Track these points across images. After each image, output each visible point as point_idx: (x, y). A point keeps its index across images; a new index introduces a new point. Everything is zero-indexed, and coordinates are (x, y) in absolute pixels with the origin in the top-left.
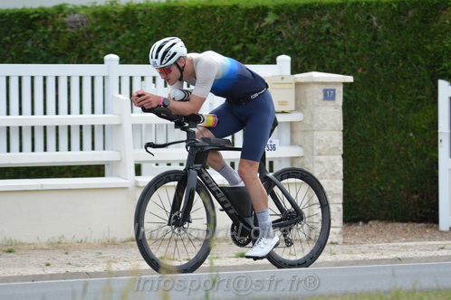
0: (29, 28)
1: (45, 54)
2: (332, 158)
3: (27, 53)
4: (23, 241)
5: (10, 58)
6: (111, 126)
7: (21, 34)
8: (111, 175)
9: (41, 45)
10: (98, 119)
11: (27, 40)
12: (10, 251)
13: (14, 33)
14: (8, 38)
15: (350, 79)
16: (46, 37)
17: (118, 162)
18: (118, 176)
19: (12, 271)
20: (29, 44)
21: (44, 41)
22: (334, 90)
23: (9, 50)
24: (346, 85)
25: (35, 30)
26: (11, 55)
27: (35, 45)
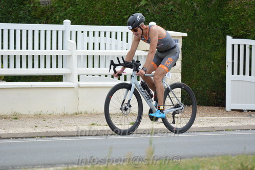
0: (21, 4)
1: (29, 17)
2: (176, 74)
3: (21, 17)
4: (22, 113)
6: (66, 56)
7: (17, 8)
8: (66, 81)
9: (27, 13)
10: (60, 52)
11: (20, 10)
12: (16, 119)
13: (14, 6)
14: (11, 9)
15: (185, 35)
16: (30, 9)
17: (69, 74)
18: (69, 81)
19: (18, 130)
20: (22, 13)
21: (29, 11)
22: (178, 40)
23: (11, 15)
24: (183, 38)
25: (25, 6)
27: (24, 13)
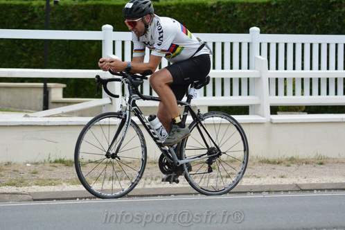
0: (329, 9)
1: (339, 27)
3: (328, 26)
4: (329, 156)
5: (315, 30)
7: (323, 14)
9: (337, 21)
11: (328, 17)
12: (321, 164)
13: (319, 12)
14: (315, 16)
16: (341, 15)
19: (325, 179)
20: (329, 20)
21: (339, 17)
23: (315, 23)
25: (333, 10)
26: (316, 27)
27: (333, 21)
